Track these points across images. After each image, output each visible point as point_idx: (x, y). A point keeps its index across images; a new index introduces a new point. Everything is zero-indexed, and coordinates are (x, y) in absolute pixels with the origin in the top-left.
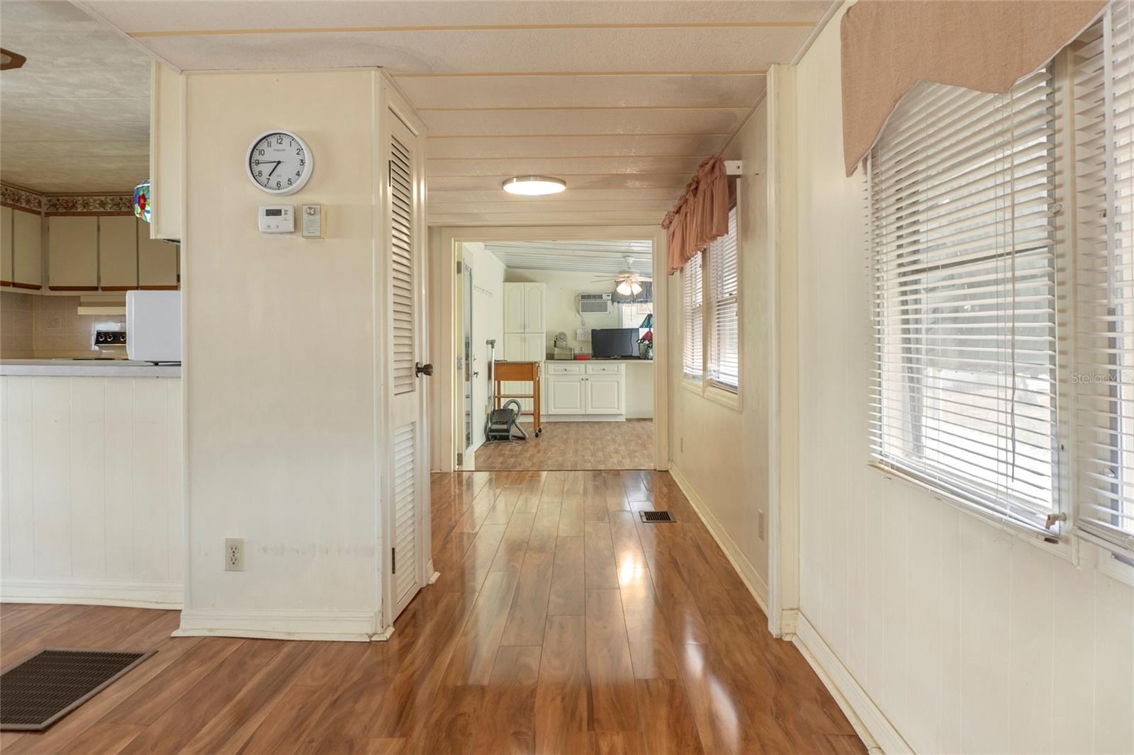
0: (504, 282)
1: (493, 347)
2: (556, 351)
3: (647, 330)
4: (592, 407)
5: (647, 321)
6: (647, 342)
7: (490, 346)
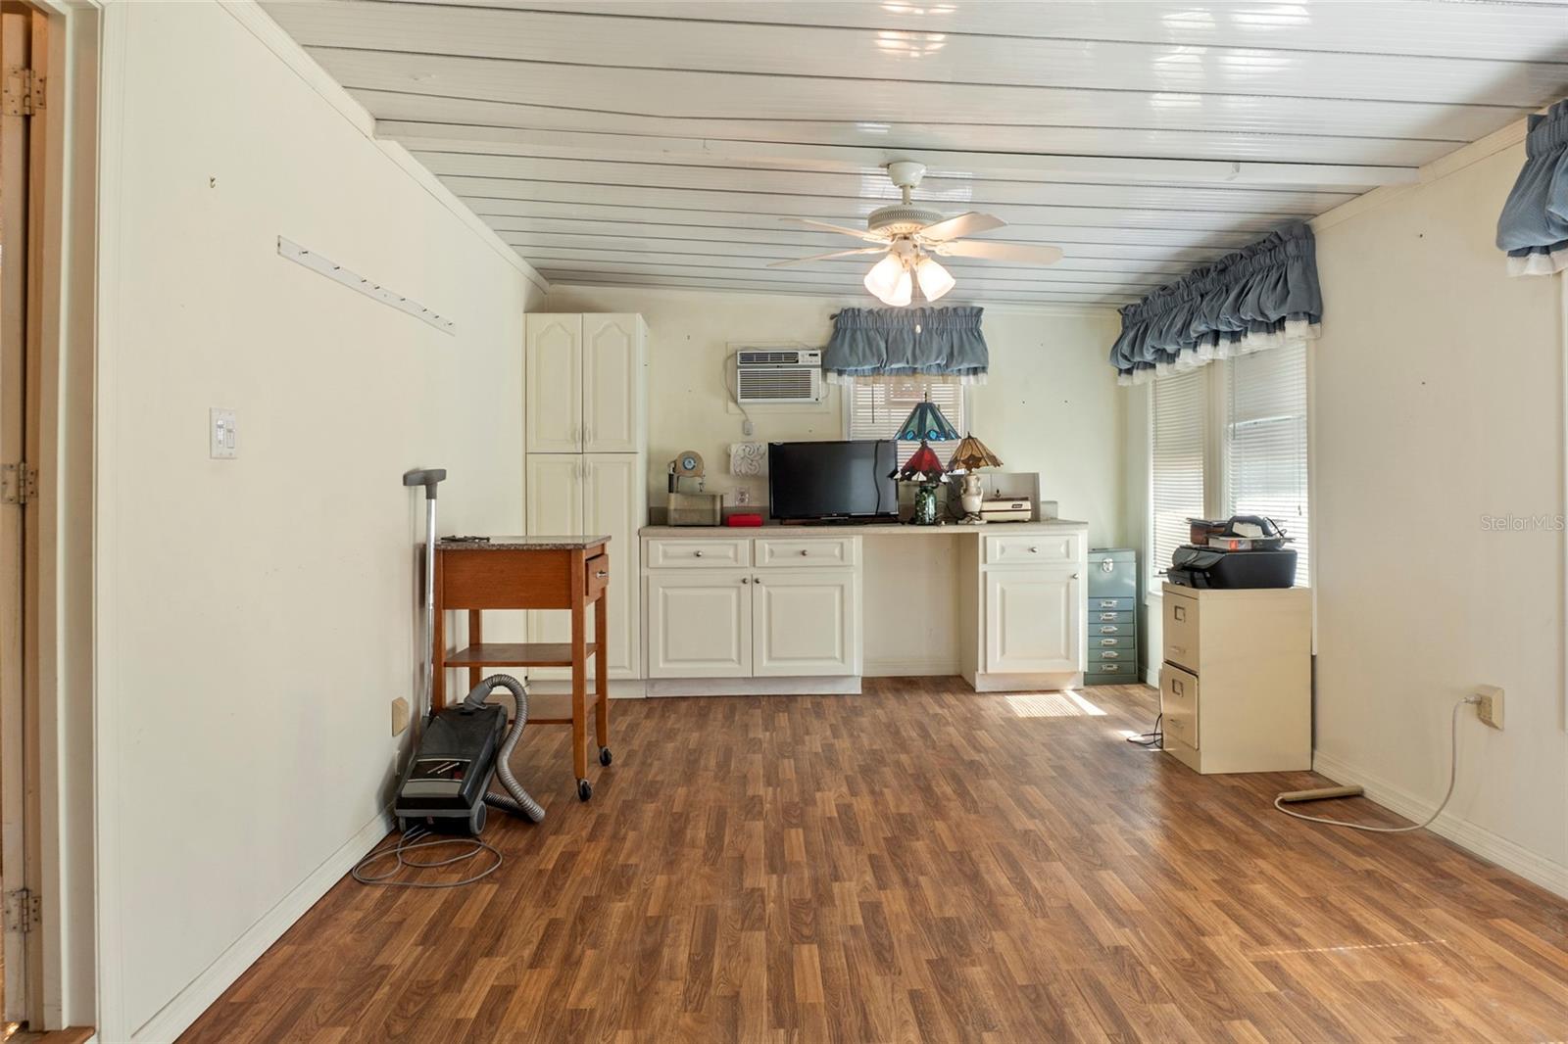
0: (528, 311)
1: (430, 495)
2: (675, 502)
3: (916, 445)
4: (770, 658)
5: (916, 421)
6: (922, 477)
7: (423, 489)
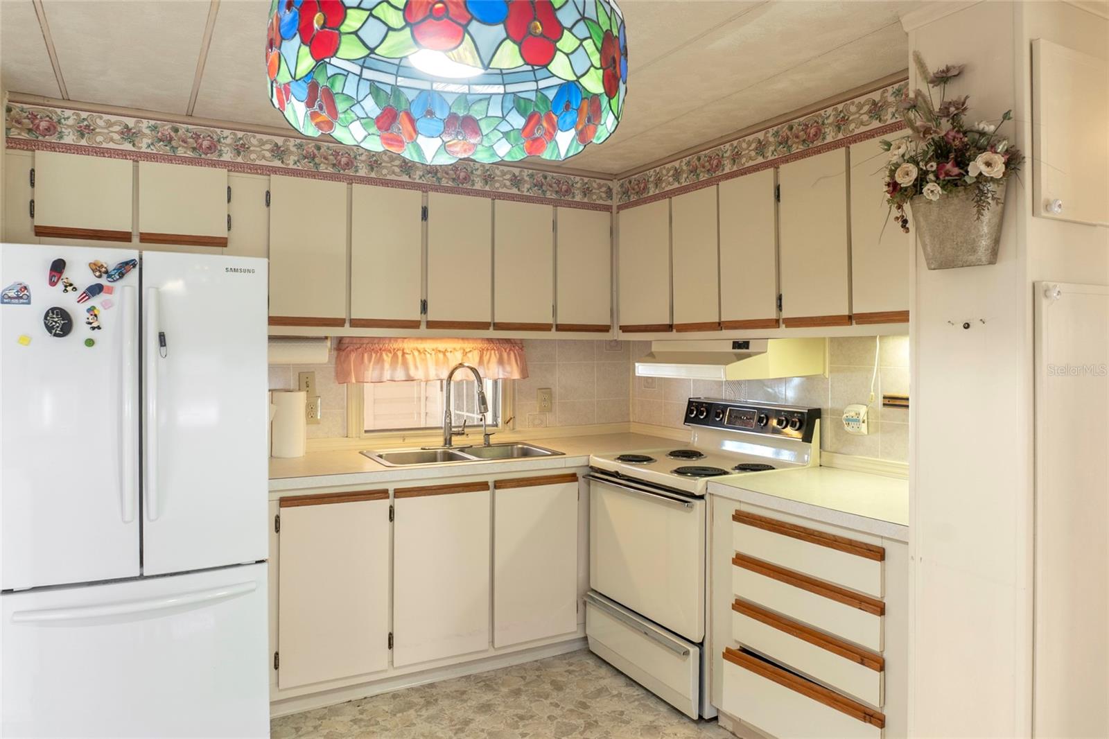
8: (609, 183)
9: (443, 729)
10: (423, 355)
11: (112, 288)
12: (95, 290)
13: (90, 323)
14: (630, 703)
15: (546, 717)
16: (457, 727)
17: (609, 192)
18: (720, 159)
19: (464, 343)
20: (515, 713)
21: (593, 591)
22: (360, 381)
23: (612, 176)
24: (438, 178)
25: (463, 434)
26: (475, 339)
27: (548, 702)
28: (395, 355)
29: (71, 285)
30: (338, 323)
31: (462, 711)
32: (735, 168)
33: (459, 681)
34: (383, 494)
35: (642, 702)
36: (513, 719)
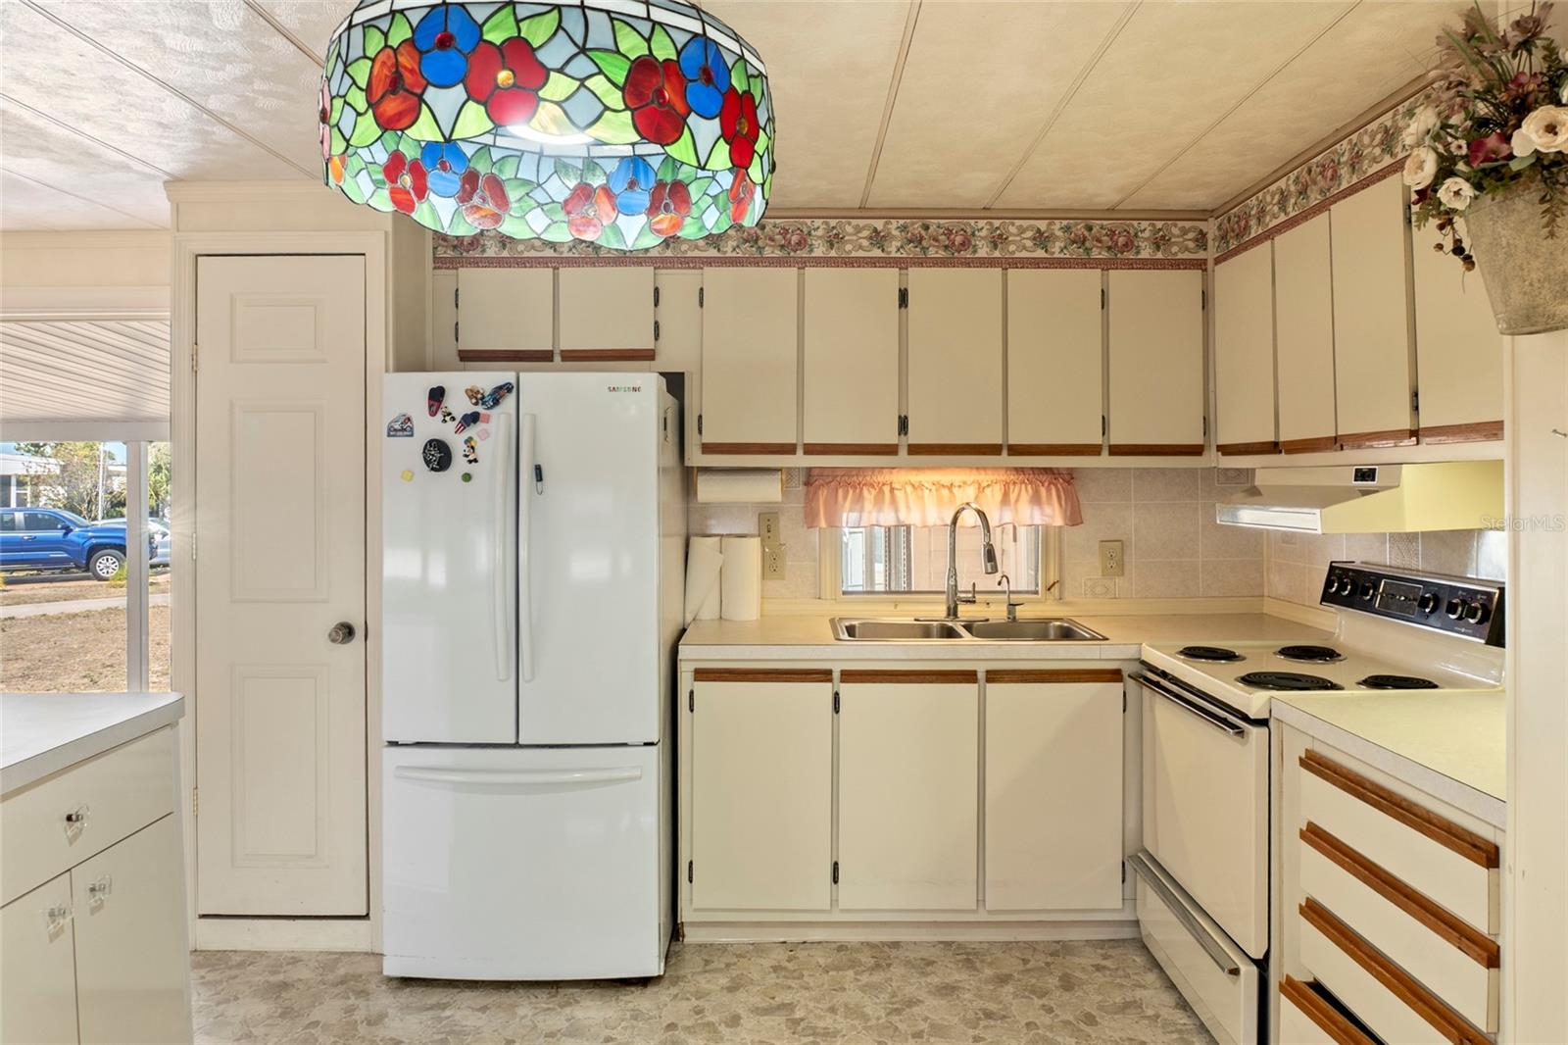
8: (1201, 225)
9: (876, 1003)
10: (919, 491)
11: (489, 416)
12: (472, 419)
13: (466, 456)
14: (1164, 1033)
15: (1023, 1023)
16: (895, 1006)
17: (1201, 240)
18: (1336, 165)
19: (980, 474)
20: (984, 1007)
21: (1146, 852)
22: (833, 524)
23: (1205, 214)
24: (923, 248)
25: (974, 602)
26: (995, 469)
27: (1041, 1002)
28: (881, 491)
29: (449, 414)
30: (788, 449)
31: (915, 986)
32: (1355, 180)
33: (934, 946)
34: (825, 675)
35: (1185, 1036)
36: (976, 1014)
